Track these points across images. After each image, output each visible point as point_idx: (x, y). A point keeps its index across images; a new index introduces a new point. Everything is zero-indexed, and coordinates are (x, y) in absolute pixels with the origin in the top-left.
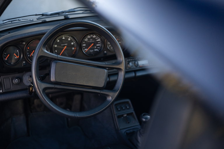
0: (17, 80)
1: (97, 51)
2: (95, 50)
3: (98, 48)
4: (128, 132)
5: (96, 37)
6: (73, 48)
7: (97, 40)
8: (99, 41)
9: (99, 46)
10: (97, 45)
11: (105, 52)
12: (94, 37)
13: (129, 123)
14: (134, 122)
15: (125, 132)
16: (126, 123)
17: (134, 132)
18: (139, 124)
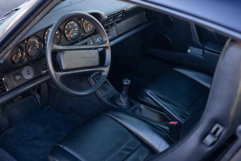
0: (19, 76)
1: (76, 35)
2: (74, 34)
3: (76, 32)
4: (110, 97)
5: (74, 23)
6: (58, 37)
7: (75, 25)
8: (76, 26)
9: (76, 30)
10: (75, 30)
11: (83, 34)
12: (72, 23)
13: (107, 90)
14: (110, 88)
15: (107, 98)
16: (105, 91)
17: (113, 96)
18: (114, 89)
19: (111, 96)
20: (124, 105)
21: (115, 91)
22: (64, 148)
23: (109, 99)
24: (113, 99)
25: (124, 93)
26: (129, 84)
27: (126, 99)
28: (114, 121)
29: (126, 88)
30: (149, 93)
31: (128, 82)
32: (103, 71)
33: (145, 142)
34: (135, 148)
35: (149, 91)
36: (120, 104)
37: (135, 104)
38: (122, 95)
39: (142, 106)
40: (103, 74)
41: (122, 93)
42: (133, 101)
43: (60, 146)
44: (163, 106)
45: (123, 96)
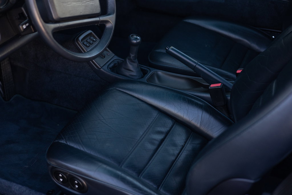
4: (110, 66)
13: (104, 57)
14: (108, 54)
15: (108, 68)
16: (102, 58)
17: (115, 64)
18: (114, 55)
19: (112, 65)
20: (134, 74)
21: (116, 57)
22: (68, 144)
23: (110, 68)
24: (116, 68)
25: (133, 57)
26: (139, 42)
27: (136, 65)
28: (129, 97)
29: (135, 49)
30: (172, 49)
31: (136, 39)
32: (107, 22)
33: (179, 119)
34: (168, 129)
35: (172, 47)
36: (127, 73)
37: (149, 71)
38: (130, 60)
39: (160, 73)
40: (108, 25)
41: (130, 57)
42: (145, 68)
43: (60, 141)
44: (195, 65)
45: (132, 61)
